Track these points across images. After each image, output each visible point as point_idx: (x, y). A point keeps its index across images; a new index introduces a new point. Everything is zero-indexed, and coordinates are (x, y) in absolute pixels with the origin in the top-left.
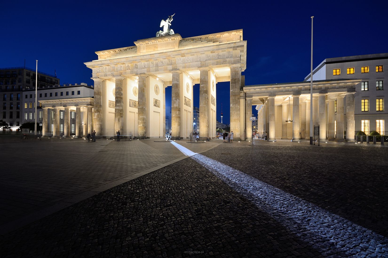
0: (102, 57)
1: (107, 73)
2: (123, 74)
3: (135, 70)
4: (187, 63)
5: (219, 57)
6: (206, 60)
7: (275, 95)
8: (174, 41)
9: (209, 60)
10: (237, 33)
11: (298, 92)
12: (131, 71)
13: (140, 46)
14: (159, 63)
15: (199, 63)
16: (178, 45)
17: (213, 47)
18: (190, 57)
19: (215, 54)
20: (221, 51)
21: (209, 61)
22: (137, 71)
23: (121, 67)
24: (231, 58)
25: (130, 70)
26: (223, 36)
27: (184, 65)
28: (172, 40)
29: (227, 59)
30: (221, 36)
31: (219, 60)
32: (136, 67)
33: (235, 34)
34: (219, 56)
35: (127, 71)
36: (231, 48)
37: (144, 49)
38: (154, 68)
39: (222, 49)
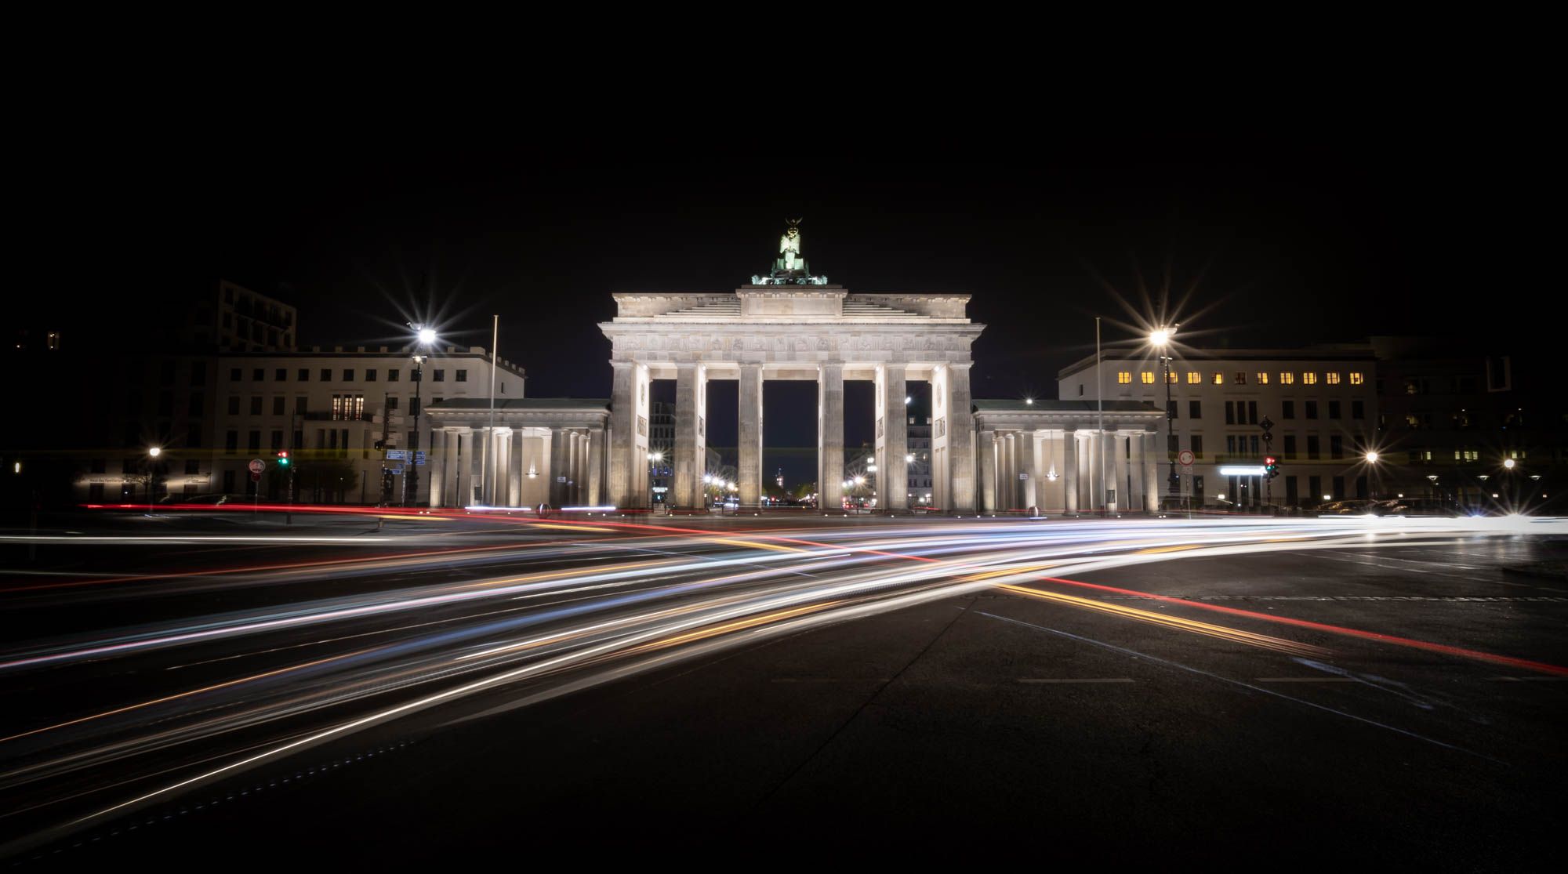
0: (630, 306)
1: (659, 353)
2: (702, 357)
3: (737, 353)
4: (862, 350)
5: (930, 346)
6: (905, 349)
7: (1034, 429)
8: (832, 299)
9: (913, 349)
10: (960, 301)
11: (1071, 426)
12: (723, 355)
13: (747, 300)
14: (797, 342)
15: (890, 352)
16: (841, 308)
17: (921, 328)
18: (869, 338)
19: (923, 339)
20: (934, 336)
21: (911, 352)
22: (741, 354)
23: (698, 341)
24: (954, 350)
25: (721, 352)
26: (933, 301)
27: (856, 353)
28: (828, 297)
29: (947, 352)
30: (930, 301)
31: (931, 352)
32: (739, 345)
33: (957, 302)
34: (930, 344)
35: (714, 352)
36: (956, 333)
37: (758, 307)
38: (784, 353)
39: (938, 333)
